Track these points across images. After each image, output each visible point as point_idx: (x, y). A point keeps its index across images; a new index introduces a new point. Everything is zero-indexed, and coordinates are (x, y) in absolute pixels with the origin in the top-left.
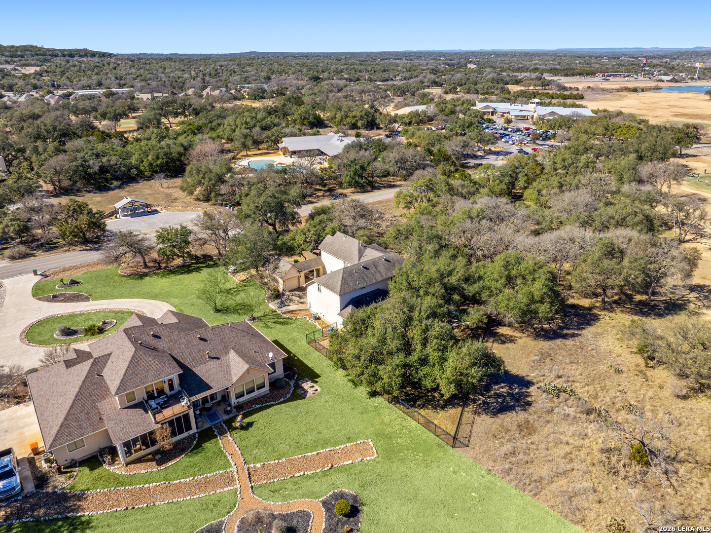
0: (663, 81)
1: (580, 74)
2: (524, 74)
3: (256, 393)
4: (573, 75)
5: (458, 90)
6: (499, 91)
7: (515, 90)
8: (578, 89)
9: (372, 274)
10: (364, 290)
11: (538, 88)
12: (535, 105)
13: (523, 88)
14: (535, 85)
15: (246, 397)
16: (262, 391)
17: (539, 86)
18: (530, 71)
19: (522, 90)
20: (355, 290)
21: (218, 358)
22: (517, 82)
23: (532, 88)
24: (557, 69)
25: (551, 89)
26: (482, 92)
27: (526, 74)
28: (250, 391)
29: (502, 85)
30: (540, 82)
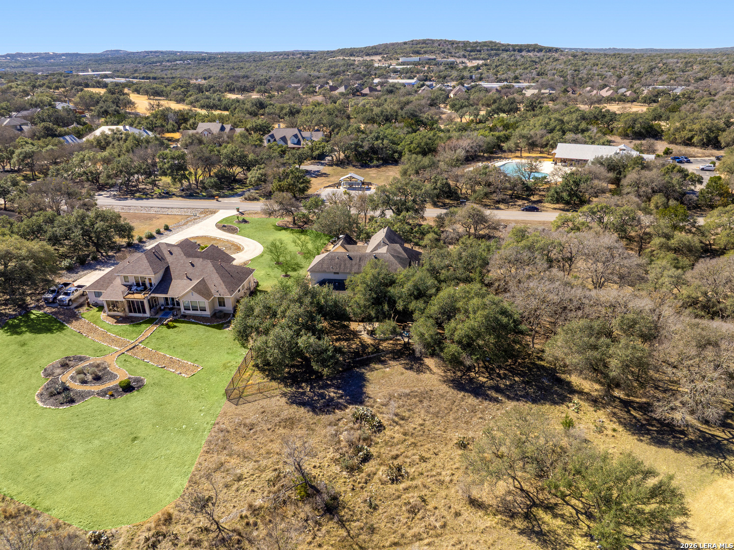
3: (199, 312)
9: (351, 265)
10: (336, 275)
15: (191, 312)
16: (203, 313)
20: (325, 272)
21: (191, 280)
28: (195, 309)
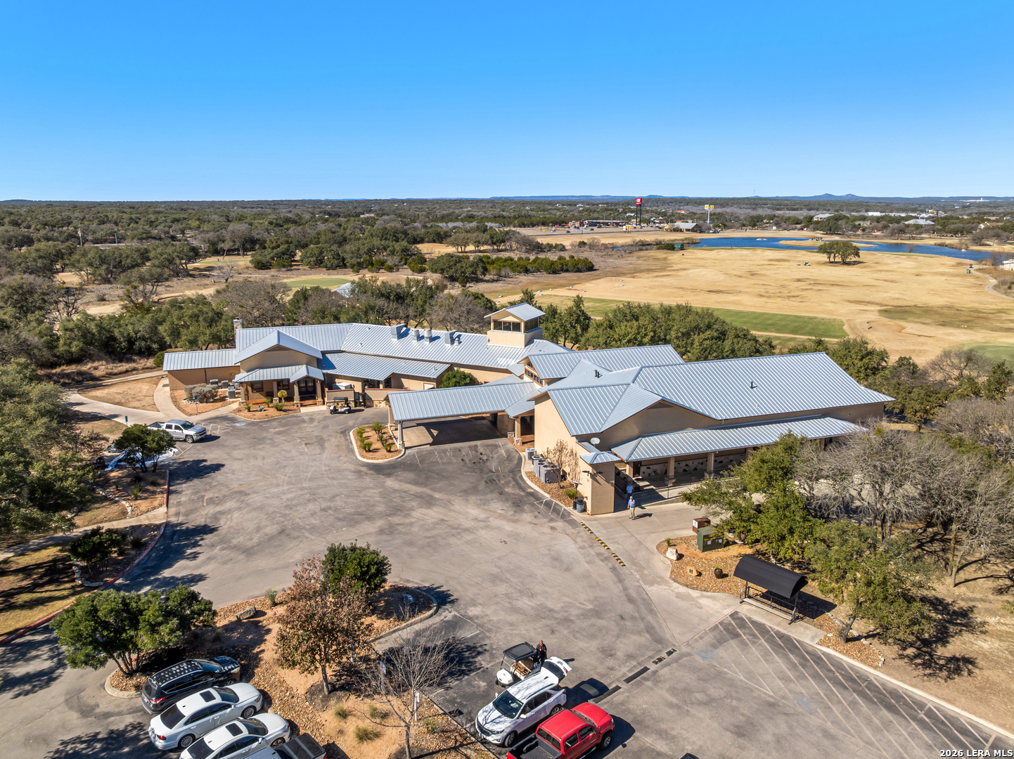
0: (681, 231)
1: (544, 224)
2: (451, 225)
4: (533, 225)
5: (297, 258)
6: (396, 259)
7: (435, 256)
8: (563, 248)
11: (485, 247)
12: (520, 336)
13: (451, 250)
14: (478, 243)
17: (486, 243)
18: (462, 220)
19: (450, 256)
22: (440, 238)
23: (471, 248)
24: (504, 217)
25: (511, 250)
26: (354, 261)
27: (456, 224)
29: (405, 243)
30: (487, 236)
